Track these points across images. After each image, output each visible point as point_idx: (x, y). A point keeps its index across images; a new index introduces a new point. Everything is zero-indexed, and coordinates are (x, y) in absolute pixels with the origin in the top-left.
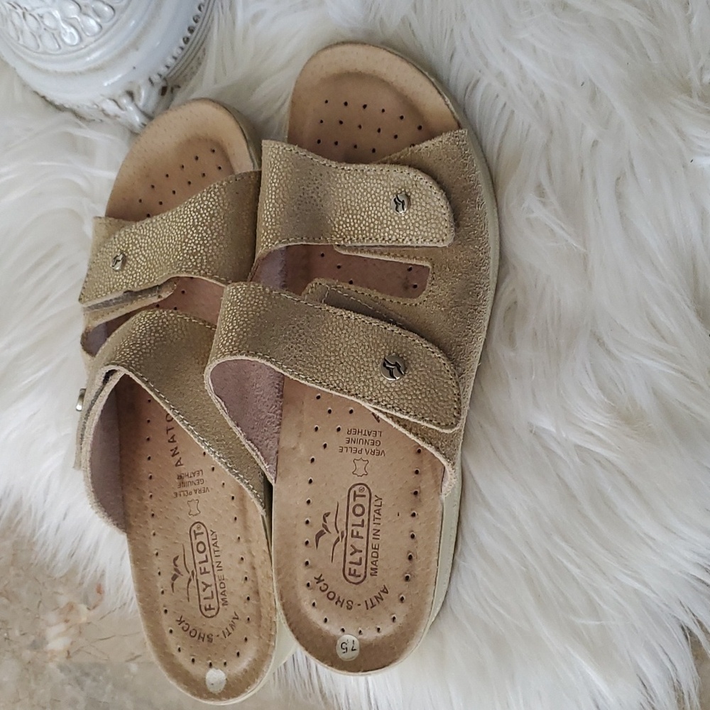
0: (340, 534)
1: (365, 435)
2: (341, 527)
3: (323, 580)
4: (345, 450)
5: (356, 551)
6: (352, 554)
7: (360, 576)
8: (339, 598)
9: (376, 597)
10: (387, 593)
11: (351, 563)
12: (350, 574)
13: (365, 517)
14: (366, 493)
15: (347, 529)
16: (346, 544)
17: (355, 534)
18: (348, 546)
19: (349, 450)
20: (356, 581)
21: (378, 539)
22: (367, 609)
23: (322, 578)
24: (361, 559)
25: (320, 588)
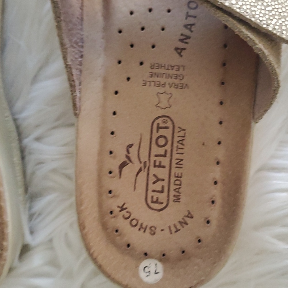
0: (142, 165)
1: (168, 69)
2: (144, 157)
3: (126, 208)
4: (148, 83)
5: (158, 180)
6: (154, 183)
7: (162, 203)
8: (142, 225)
9: (180, 222)
10: (192, 217)
11: (154, 191)
12: (152, 202)
13: (168, 147)
14: (169, 124)
15: (149, 160)
16: (148, 174)
17: (157, 164)
18: (151, 175)
19: (153, 83)
20: (159, 208)
21: (181, 168)
22: (171, 233)
23: (125, 207)
24: (163, 187)
25: (123, 216)
